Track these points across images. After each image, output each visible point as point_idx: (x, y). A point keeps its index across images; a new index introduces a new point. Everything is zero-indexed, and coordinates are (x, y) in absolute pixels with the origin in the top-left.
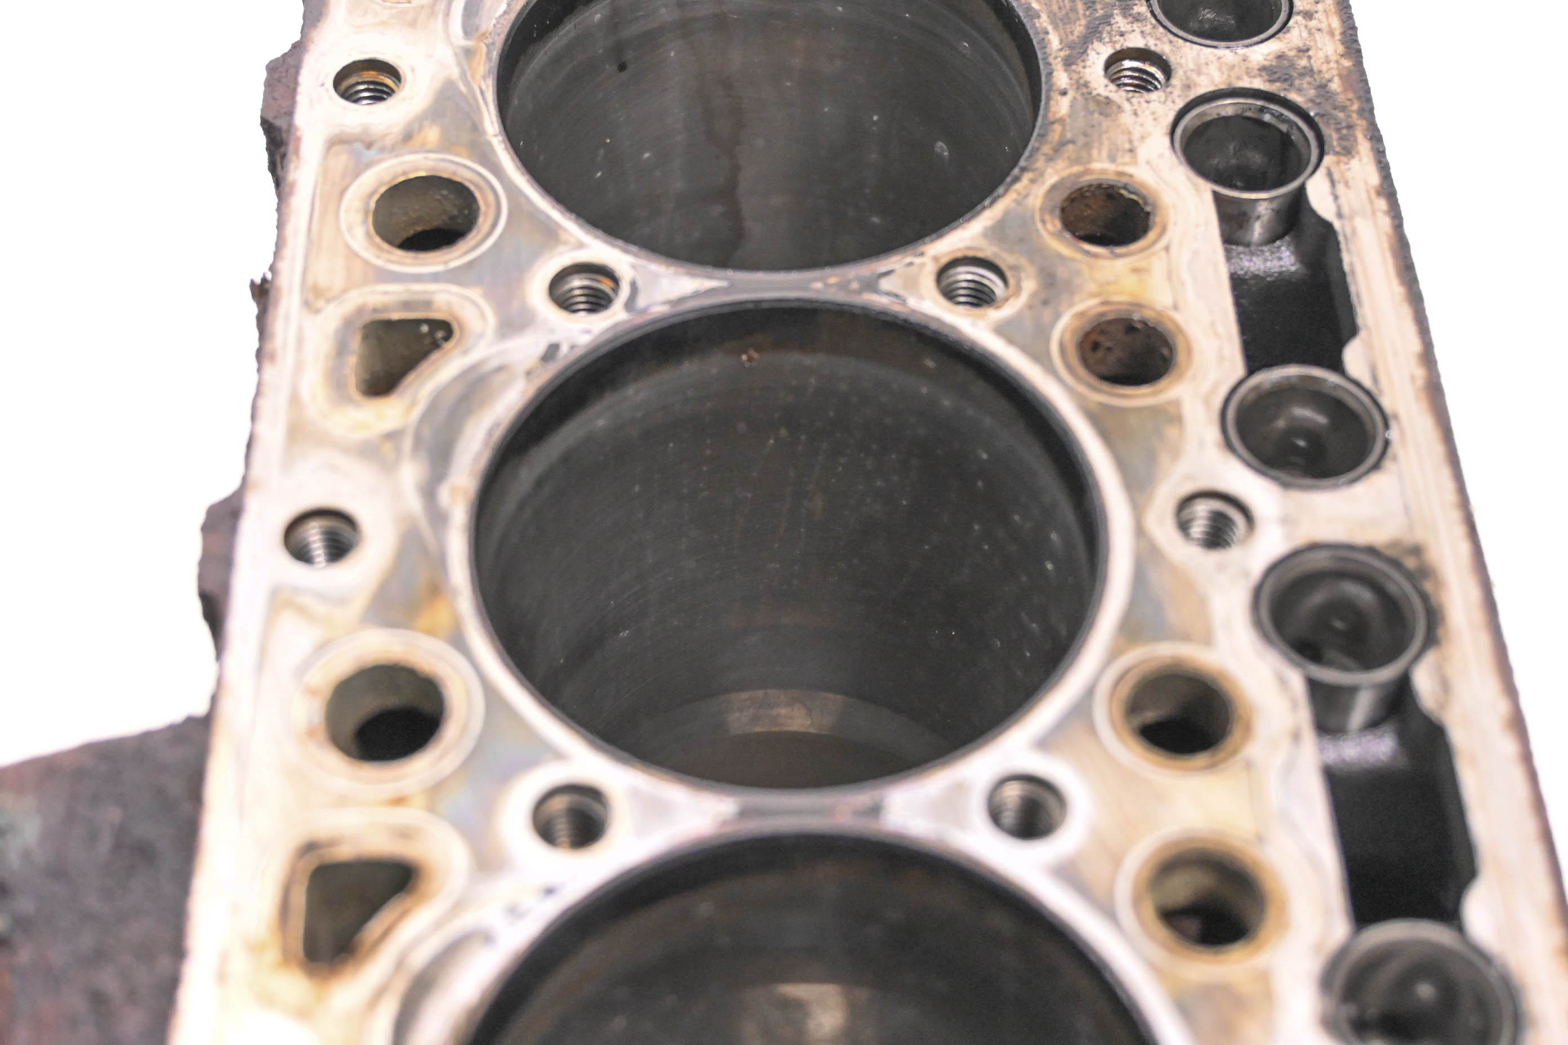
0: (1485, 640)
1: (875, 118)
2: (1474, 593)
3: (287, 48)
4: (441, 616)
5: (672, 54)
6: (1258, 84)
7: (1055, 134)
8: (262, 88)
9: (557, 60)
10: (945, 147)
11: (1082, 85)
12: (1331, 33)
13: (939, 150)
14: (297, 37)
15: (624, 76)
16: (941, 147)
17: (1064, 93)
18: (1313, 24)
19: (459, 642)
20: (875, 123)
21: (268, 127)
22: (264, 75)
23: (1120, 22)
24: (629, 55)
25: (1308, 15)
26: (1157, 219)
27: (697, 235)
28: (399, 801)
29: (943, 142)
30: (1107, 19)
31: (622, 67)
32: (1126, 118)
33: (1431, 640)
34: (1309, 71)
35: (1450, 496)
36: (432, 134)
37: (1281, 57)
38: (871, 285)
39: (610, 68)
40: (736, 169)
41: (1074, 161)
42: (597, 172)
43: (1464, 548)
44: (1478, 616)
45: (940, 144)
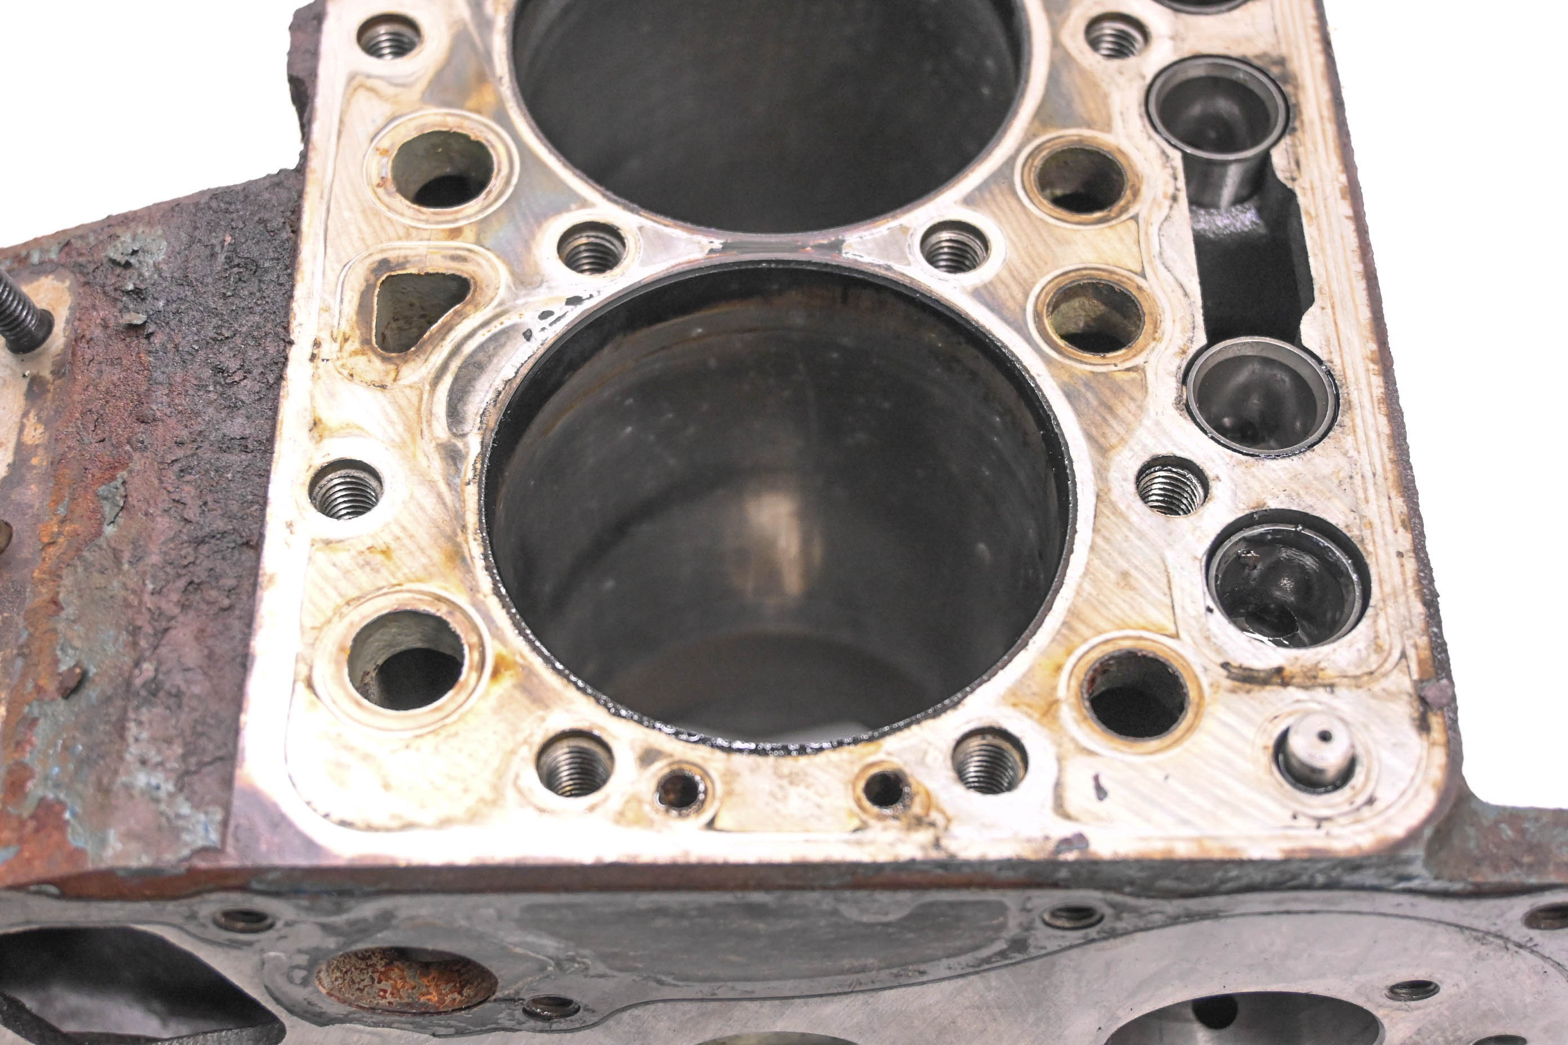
0: (1331, 129)
2: (1325, 95)
4: (489, 98)
19: (502, 118)
28: (455, 233)
33: (1287, 129)
35: (1312, 21)
43: (1320, 59)
44: (1327, 112)
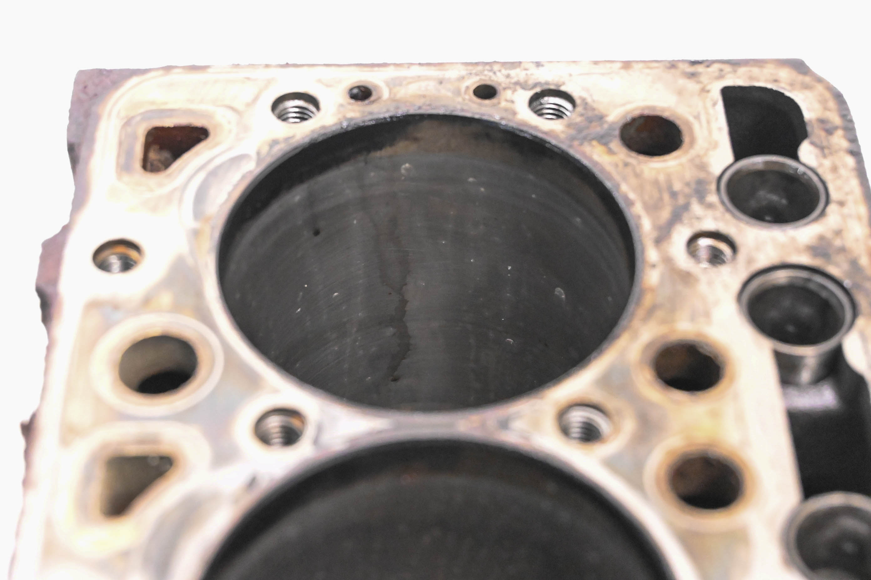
1: (509, 268)
3: (57, 230)
5: (355, 222)
6: (805, 259)
7: (648, 300)
8: (37, 262)
9: (266, 231)
10: (562, 292)
11: (668, 261)
12: (859, 218)
13: (558, 294)
14: (66, 221)
15: (318, 239)
16: (559, 292)
17: (654, 266)
18: (845, 210)
20: (509, 272)
21: (41, 293)
22: (39, 251)
23: (696, 208)
24: (322, 224)
25: (841, 204)
26: (728, 372)
27: (374, 349)
29: (561, 288)
30: (686, 207)
31: (317, 233)
32: (703, 287)
34: (843, 250)
36: (166, 299)
37: (821, 238)
38: (504, 424)
39: (307, 233)
40: (404, 302)
41: (663, 322)
42: (298, 309)
45: (559, 289)
